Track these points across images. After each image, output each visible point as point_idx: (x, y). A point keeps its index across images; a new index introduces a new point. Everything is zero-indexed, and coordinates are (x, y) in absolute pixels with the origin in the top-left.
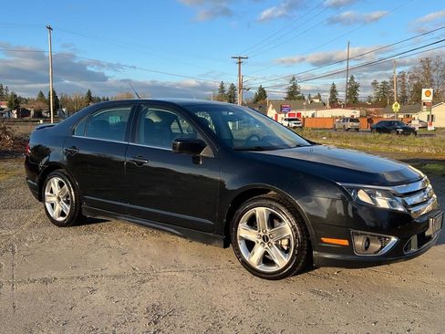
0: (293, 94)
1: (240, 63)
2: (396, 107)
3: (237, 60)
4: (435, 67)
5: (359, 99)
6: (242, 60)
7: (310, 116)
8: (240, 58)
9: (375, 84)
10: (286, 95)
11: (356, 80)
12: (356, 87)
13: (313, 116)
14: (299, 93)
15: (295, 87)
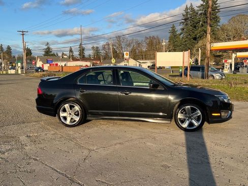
0: (48, 52)
1: (23, 34)
2: (113, 61)
3: (22, 33)
4: (123, 40)
5: (86, 56)
6: (24, 33)
7: (63, 65)
8: (23, 32)
9: (93, 48)
10: (44, 53)
11: (83, 46)
12: (83, 49)
13: (65, 65)
14: (51, 52)
15: (49, 48)
